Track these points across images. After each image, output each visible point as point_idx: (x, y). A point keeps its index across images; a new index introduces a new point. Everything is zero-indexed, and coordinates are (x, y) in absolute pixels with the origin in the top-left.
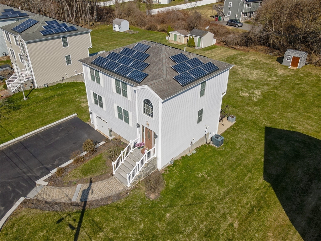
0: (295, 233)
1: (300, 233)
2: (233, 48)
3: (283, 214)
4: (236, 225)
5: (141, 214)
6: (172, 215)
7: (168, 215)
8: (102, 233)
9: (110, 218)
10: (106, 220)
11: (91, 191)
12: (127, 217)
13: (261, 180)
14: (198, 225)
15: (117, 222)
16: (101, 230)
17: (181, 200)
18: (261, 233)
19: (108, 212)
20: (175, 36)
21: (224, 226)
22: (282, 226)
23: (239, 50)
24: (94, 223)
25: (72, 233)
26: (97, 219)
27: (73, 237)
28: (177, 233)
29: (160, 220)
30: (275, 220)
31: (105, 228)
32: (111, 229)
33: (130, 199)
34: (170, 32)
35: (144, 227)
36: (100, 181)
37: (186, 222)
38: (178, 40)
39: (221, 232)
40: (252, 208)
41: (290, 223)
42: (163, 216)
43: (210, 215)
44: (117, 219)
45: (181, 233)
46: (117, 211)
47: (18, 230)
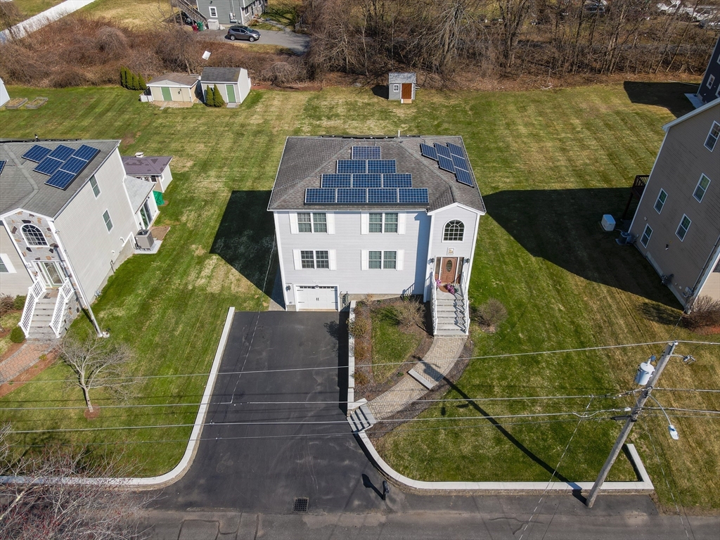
0: (600, 286)
1: (603, 283)
2: (290, 88)
3: (577, 278)
4: (562, 308)
5: (502, 350)
6: (522, 332)
7: (520, 334)
8: (496, 388)
9: (486, 373)
10: (485, 376)
11: (434, 367)
13: (533, 259)
14: (545, 326)
15: (495, 371)
16: (491, 387)
18: (580, 302)
19: (477, 370)
20: (166, 91)
21: (558, 314)
22: (586, 287)
23: (305, 89)
24: (479, 387)
25: (471, 410)
26: (477, 381)
27: (476, 411)
28: (542, 343)
29: (520, 343)
30: (577, 285)
31: (492, 383)
32: (498, 379)
34: (147, 85)
36: (427, 352)
37: (536, 331)
38: (175, 96)
39: (561, 320)
40: (554, 286)
41: (588, 281)
42: (519, 338)
43: (541, 313)
44: (492, 368)
45: (544, 341)
47: (412, 455)
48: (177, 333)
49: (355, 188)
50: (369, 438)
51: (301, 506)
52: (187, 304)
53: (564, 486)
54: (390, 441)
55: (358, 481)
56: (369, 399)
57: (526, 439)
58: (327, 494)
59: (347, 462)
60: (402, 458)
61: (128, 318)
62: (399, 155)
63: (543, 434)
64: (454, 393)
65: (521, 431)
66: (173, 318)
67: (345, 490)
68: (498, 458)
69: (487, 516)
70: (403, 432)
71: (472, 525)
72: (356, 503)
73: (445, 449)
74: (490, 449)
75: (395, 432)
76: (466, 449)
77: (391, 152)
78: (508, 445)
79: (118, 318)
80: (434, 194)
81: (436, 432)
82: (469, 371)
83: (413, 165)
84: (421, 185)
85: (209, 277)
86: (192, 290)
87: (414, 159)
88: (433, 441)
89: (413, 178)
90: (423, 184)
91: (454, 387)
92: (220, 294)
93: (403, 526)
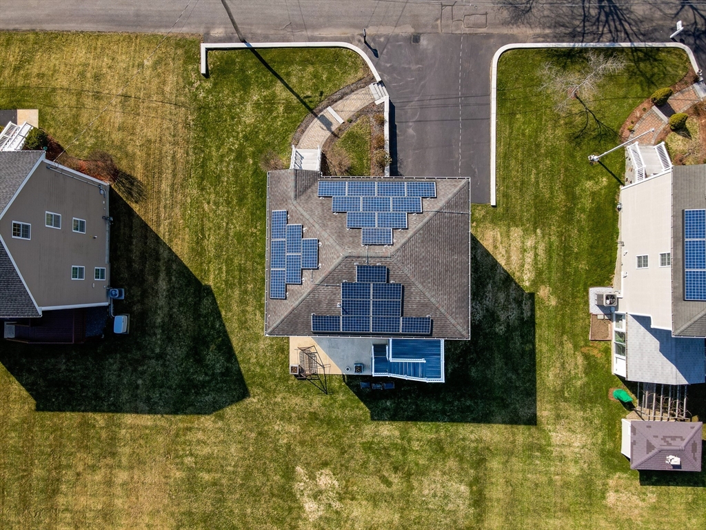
0: (164, 235)
1: (160, 239)
4: (206, 206)
5: (269, 143)
6: (249, 165)
7: (251, 162)
9: (286, 121)
10: (288, 118)
12: (276, 132)
14: (228, 178)
15: (279, 123)
16: (285, 110)
17: (252, 183)
18: (188, 217)
19: (292, 123)
21: (213, 197)
22: (175, 237)
24: (294, 109)
25: (302, 94)
26: (295, 113)
28: (236, 157)
29: (254, 153)
30: (183, 240)
33: (286, 145)
35: (258, 138)
36: (327, 139)
37: (237, 170)
39: (212, 190)
42: (253, 158)
43: (226, 195)
46: (286, 129)
47: (346, 64)
48: (534, 171)
49: (388, 197)
50: (374, 76)
51: (416, 39)
52: (536, 208)
53: (254, 45)
54: (360, 75)
55: (382, 53)
56: (373, 104)
57: (270, 76)
58: (400, 45)
59: (388, 65)
60: (353, 62)
61: (581, 181)
62: (343, 236)
63: (257, 81)
64: (312, 106)
65: (271, 82)
66: (542, 188)
67: (389, 47)
68: (291, 63)
69: (304, 33)
70: (351, 79)
71: (314, 27)
72: (382, 39)
73: (324, 68)
74: (295, 69)
75: (357, 79)
76: (310, 69)
77: (351, 239)
78: (282, 72)
79: (589, 178)
80: (312, 192)
81: (329, 79)
82: (299, 121)
83: (329, 223)
84: (324, 202)
85: (525, 251)
86: (536, 229)
87: (328, 231)
88: (332, 74)
89: (330, 209)
90: (321, 203)
91: (311, 110)
92: (509, 226)
93: (355, 26)
